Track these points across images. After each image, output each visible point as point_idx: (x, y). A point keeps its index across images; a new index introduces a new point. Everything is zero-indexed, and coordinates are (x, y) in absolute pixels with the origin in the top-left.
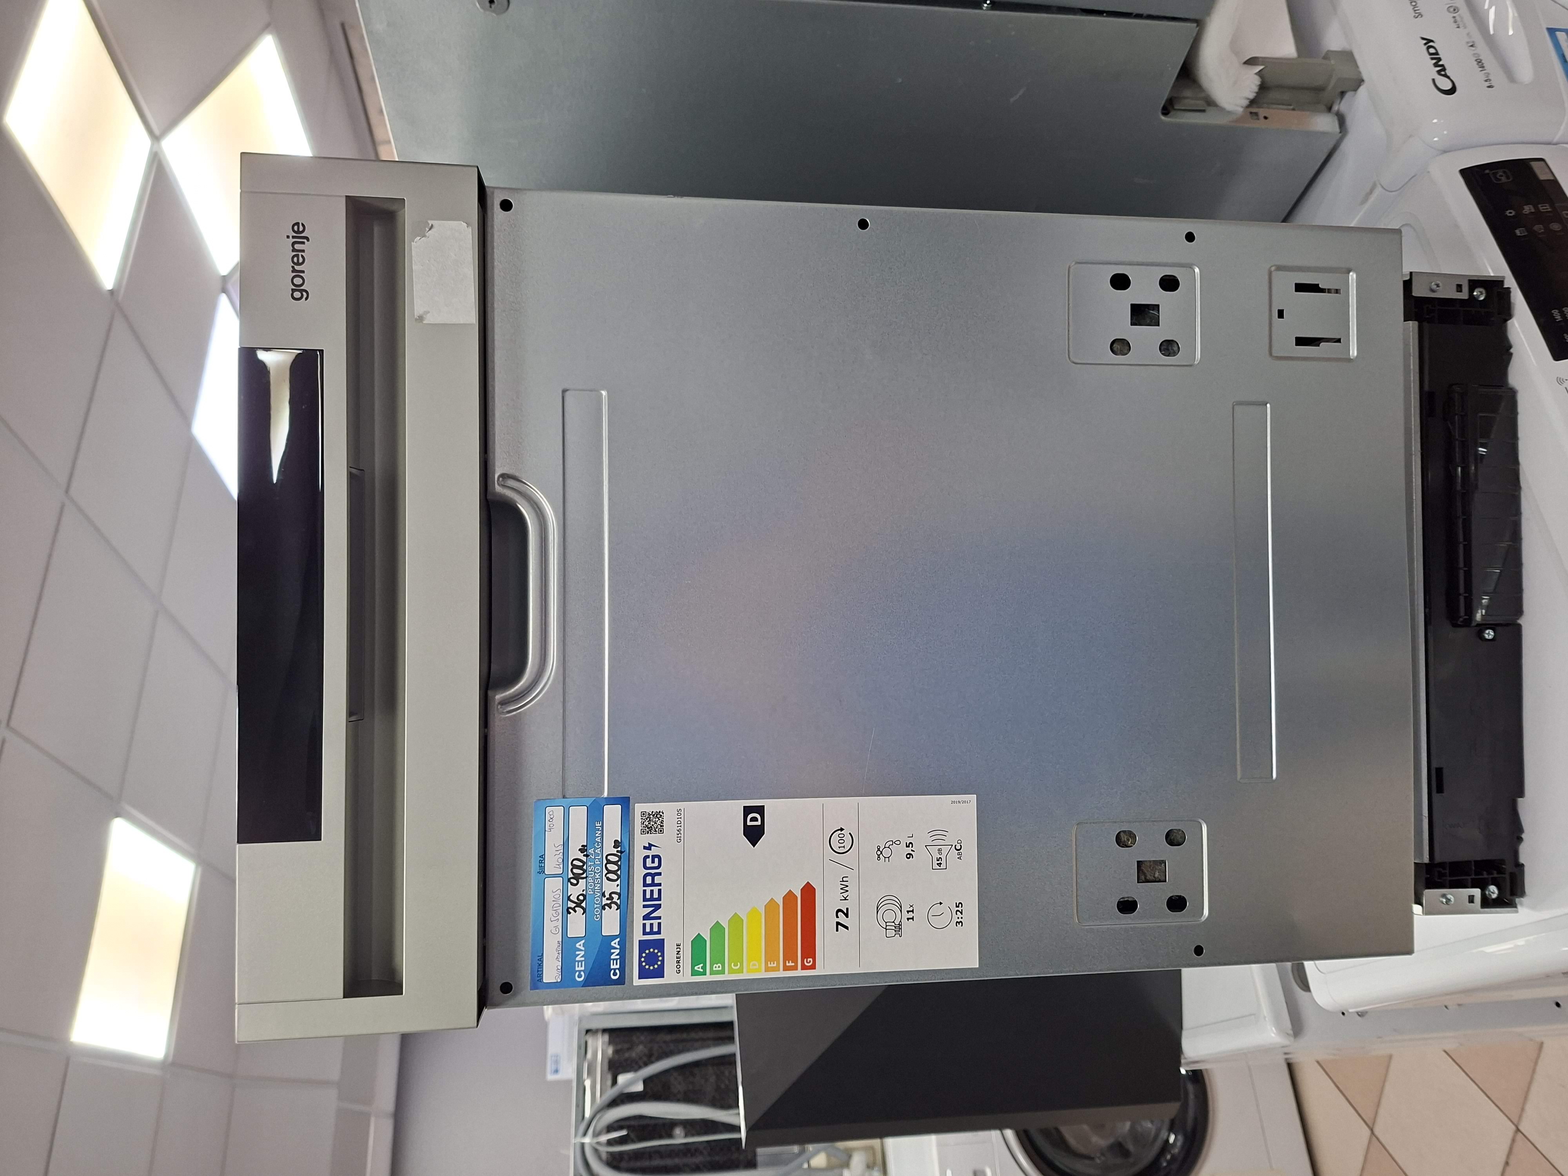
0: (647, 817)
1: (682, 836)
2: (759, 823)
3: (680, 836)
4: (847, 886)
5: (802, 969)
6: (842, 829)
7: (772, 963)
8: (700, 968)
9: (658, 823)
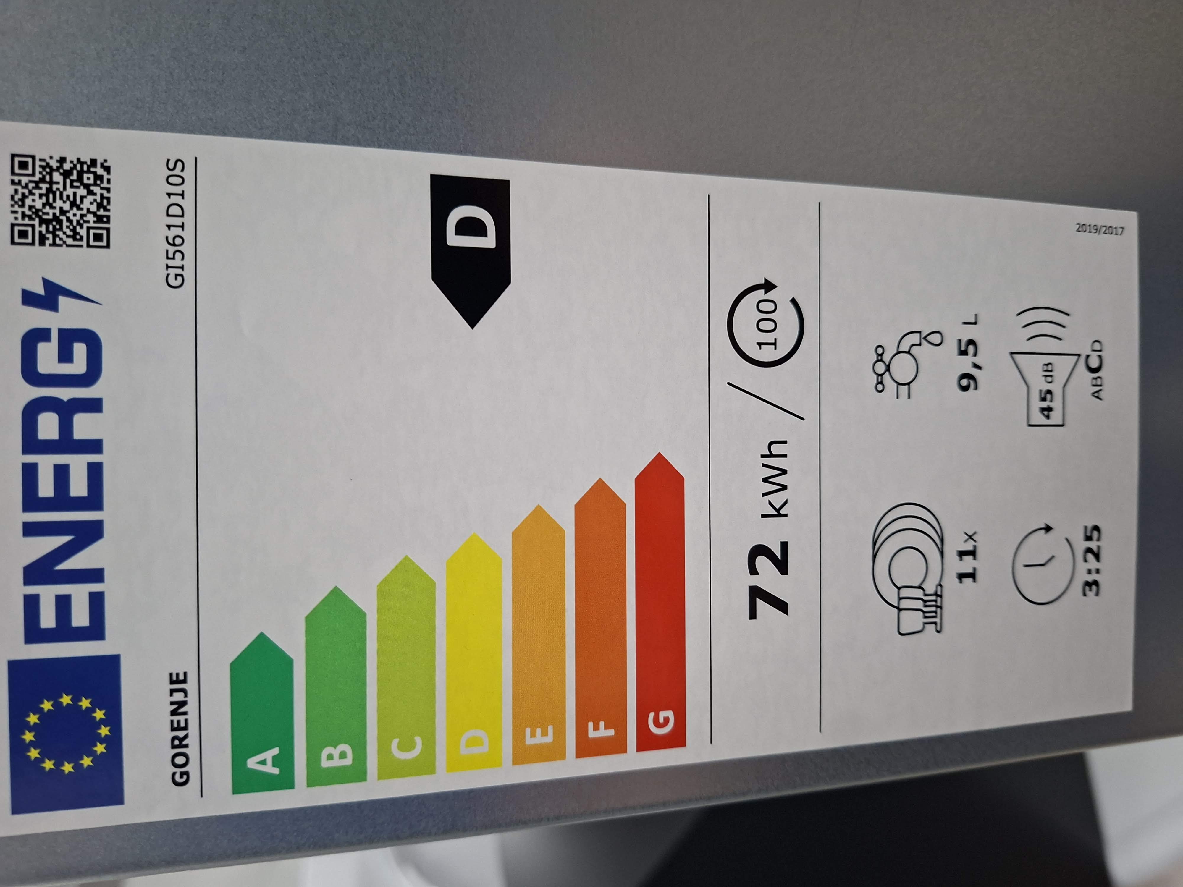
0: (38, 177)
1: (189, 263)
2: (489, 242)
3: (177, 262)
4: (784, 472)
5: (641, 747)
6: (768, 286)
7: (539, 731)
8: (269, 762)
9: (86, 204)
